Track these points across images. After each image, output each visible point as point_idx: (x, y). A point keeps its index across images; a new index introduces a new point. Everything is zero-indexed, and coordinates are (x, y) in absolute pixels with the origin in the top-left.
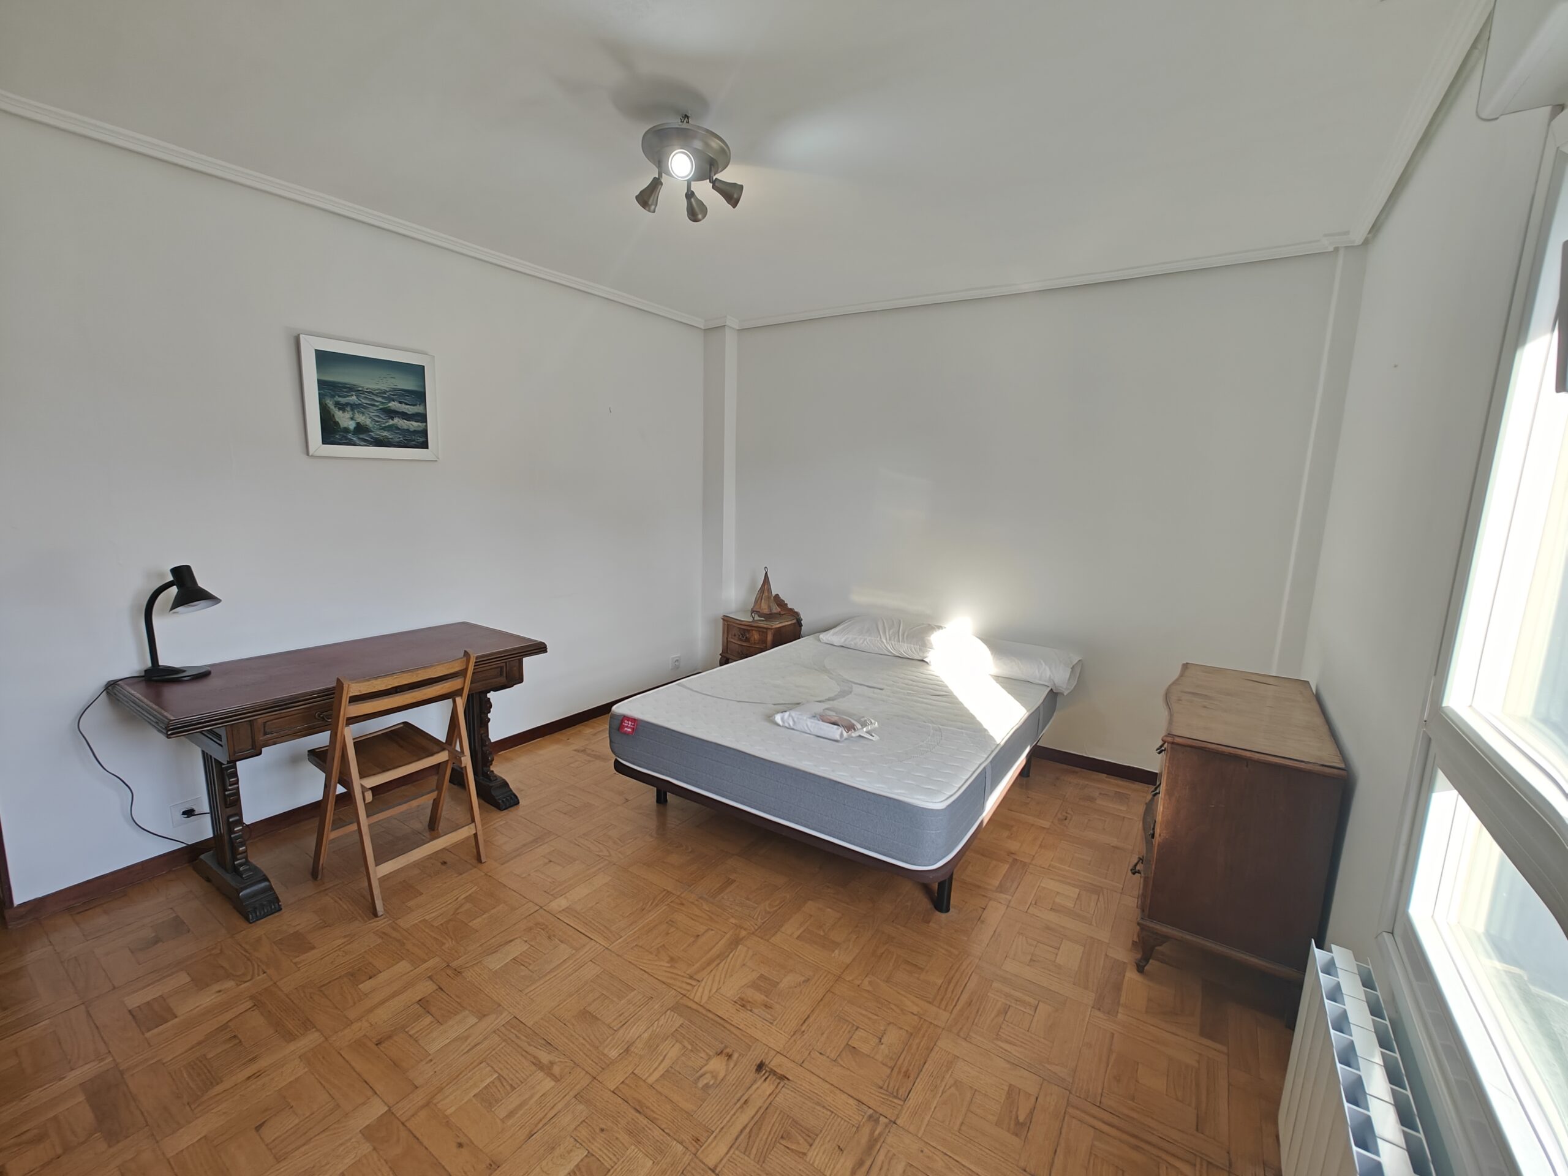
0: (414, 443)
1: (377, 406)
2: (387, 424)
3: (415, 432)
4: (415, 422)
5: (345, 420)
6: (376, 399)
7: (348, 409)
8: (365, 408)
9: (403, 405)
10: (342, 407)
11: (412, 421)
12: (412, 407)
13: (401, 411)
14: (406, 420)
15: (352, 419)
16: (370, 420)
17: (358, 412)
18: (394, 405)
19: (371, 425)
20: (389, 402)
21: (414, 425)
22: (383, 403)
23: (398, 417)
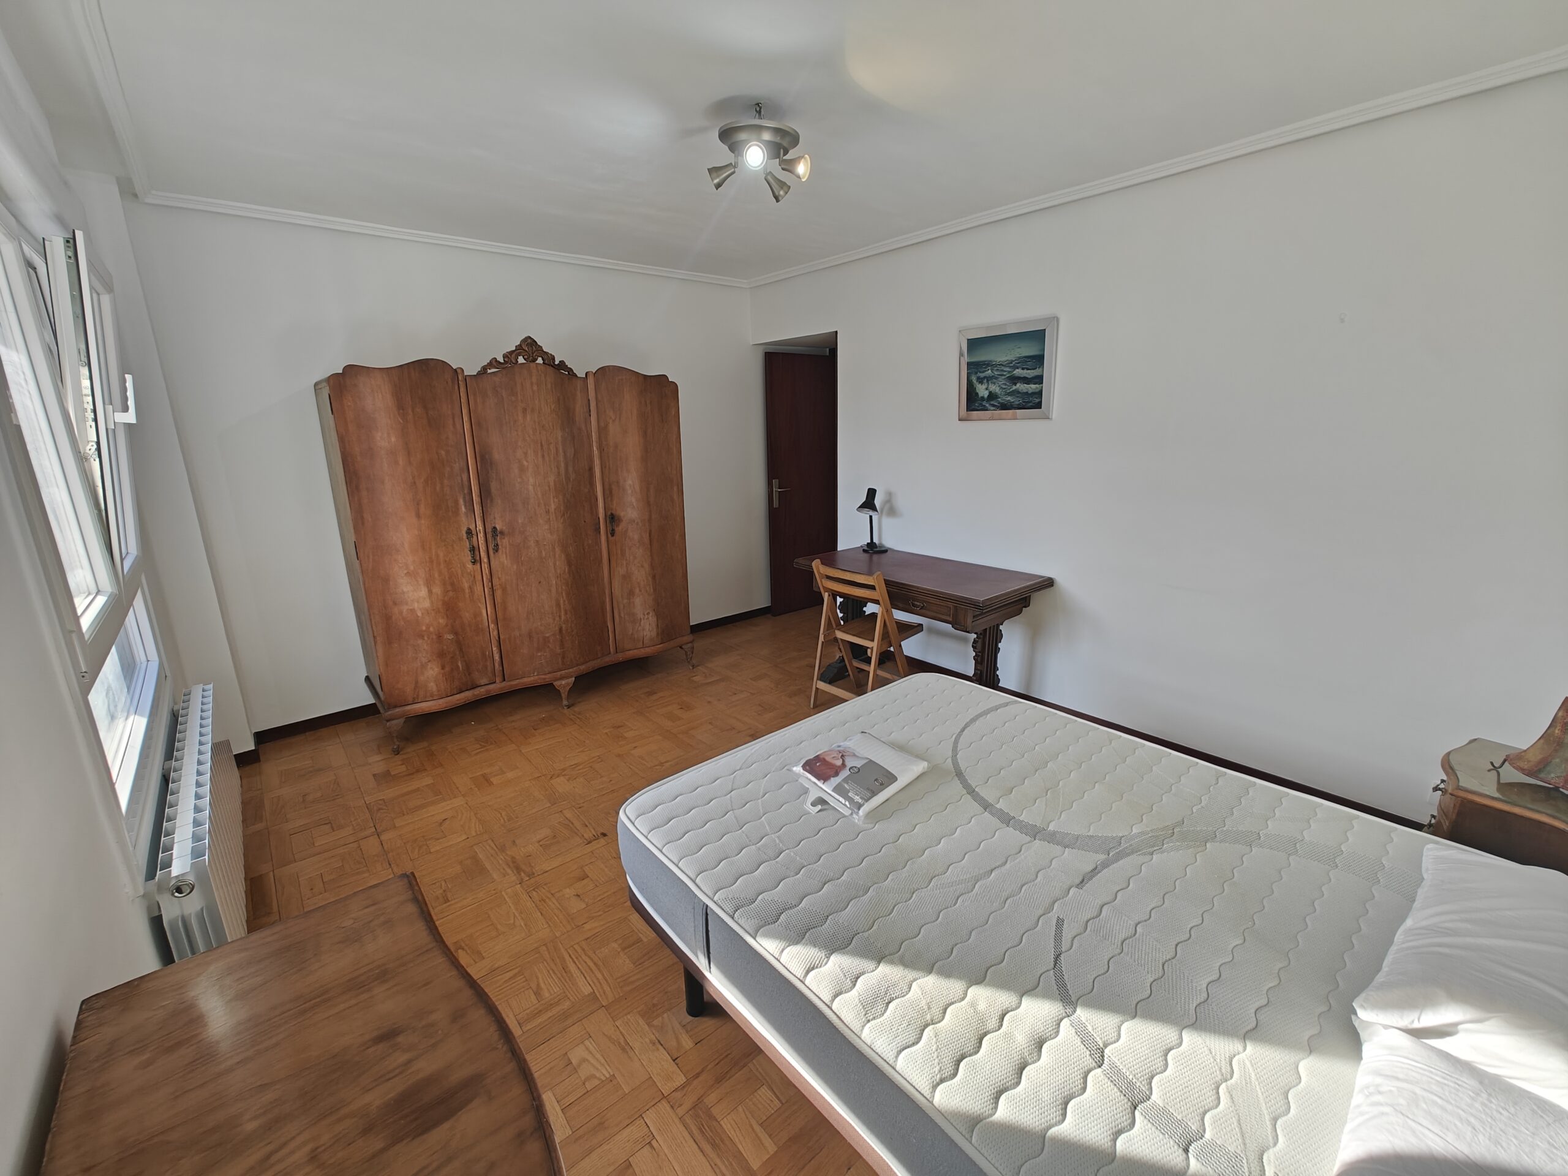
0: (1031, 404)
1: (1005, 375)
2: (1011, 390)
3: (1033, 394)
4: (1034, 384)
5: (982, 391)
6: (1005, 369)
7: (985, 381)
8: (996, 378)
9: (1025, 371)
10: (981, 381)
11: (1032, 384)
12: (1032, 371)
13: (1022, 376)
14: (1026, 383)
15: (987, 389)
16: (999, 388)
17: (991, 383)
18: (1018, 372)
19: (999, 393)
20: (1014, 371)
21: (1033, 387)
22: (1009, 372)
23: (1021, 383)
